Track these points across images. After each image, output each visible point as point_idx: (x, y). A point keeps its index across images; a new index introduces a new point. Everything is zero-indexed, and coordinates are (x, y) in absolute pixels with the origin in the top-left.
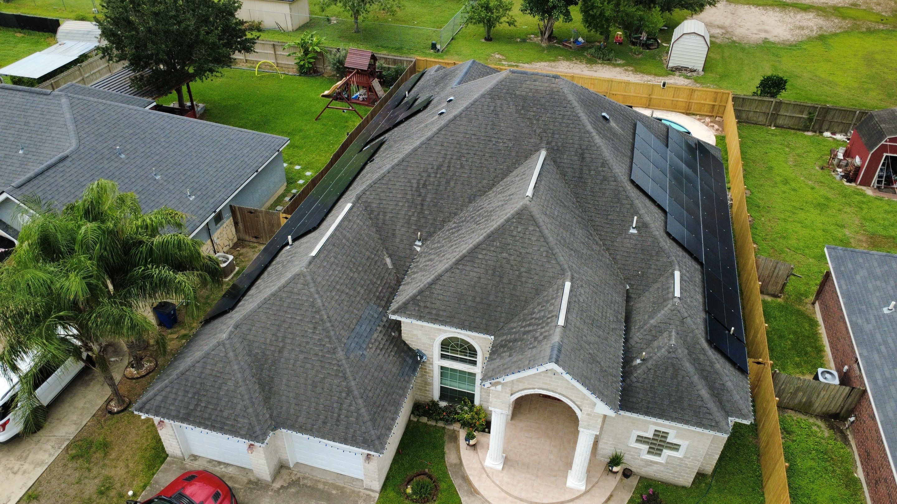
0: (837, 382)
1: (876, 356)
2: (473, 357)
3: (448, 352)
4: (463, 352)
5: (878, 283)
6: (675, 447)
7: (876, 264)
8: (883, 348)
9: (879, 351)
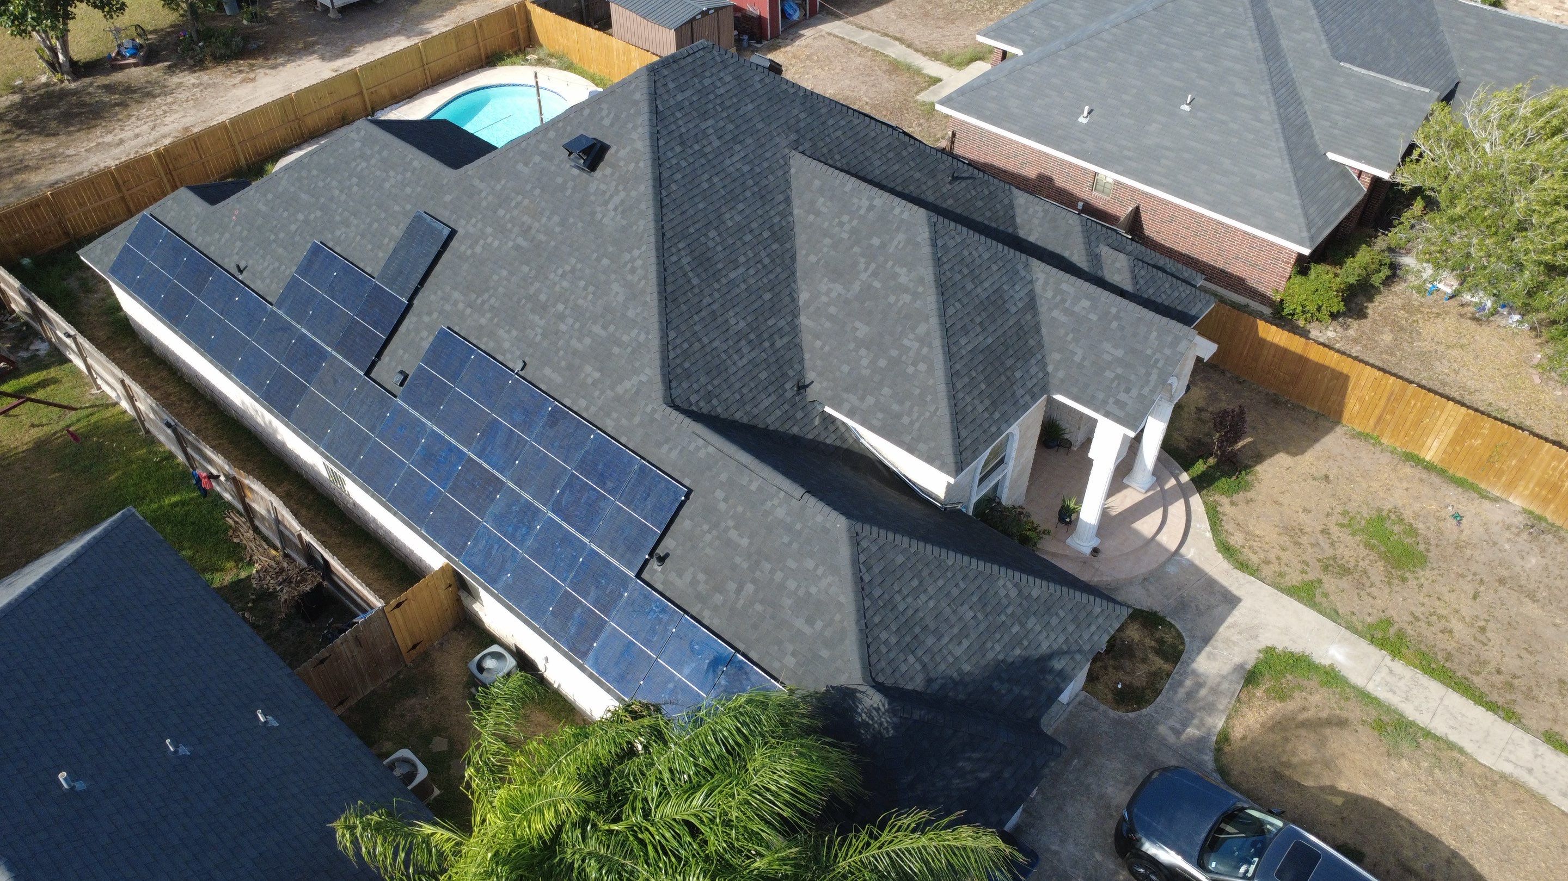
2: (1002, 453)
5: (1040, 102)
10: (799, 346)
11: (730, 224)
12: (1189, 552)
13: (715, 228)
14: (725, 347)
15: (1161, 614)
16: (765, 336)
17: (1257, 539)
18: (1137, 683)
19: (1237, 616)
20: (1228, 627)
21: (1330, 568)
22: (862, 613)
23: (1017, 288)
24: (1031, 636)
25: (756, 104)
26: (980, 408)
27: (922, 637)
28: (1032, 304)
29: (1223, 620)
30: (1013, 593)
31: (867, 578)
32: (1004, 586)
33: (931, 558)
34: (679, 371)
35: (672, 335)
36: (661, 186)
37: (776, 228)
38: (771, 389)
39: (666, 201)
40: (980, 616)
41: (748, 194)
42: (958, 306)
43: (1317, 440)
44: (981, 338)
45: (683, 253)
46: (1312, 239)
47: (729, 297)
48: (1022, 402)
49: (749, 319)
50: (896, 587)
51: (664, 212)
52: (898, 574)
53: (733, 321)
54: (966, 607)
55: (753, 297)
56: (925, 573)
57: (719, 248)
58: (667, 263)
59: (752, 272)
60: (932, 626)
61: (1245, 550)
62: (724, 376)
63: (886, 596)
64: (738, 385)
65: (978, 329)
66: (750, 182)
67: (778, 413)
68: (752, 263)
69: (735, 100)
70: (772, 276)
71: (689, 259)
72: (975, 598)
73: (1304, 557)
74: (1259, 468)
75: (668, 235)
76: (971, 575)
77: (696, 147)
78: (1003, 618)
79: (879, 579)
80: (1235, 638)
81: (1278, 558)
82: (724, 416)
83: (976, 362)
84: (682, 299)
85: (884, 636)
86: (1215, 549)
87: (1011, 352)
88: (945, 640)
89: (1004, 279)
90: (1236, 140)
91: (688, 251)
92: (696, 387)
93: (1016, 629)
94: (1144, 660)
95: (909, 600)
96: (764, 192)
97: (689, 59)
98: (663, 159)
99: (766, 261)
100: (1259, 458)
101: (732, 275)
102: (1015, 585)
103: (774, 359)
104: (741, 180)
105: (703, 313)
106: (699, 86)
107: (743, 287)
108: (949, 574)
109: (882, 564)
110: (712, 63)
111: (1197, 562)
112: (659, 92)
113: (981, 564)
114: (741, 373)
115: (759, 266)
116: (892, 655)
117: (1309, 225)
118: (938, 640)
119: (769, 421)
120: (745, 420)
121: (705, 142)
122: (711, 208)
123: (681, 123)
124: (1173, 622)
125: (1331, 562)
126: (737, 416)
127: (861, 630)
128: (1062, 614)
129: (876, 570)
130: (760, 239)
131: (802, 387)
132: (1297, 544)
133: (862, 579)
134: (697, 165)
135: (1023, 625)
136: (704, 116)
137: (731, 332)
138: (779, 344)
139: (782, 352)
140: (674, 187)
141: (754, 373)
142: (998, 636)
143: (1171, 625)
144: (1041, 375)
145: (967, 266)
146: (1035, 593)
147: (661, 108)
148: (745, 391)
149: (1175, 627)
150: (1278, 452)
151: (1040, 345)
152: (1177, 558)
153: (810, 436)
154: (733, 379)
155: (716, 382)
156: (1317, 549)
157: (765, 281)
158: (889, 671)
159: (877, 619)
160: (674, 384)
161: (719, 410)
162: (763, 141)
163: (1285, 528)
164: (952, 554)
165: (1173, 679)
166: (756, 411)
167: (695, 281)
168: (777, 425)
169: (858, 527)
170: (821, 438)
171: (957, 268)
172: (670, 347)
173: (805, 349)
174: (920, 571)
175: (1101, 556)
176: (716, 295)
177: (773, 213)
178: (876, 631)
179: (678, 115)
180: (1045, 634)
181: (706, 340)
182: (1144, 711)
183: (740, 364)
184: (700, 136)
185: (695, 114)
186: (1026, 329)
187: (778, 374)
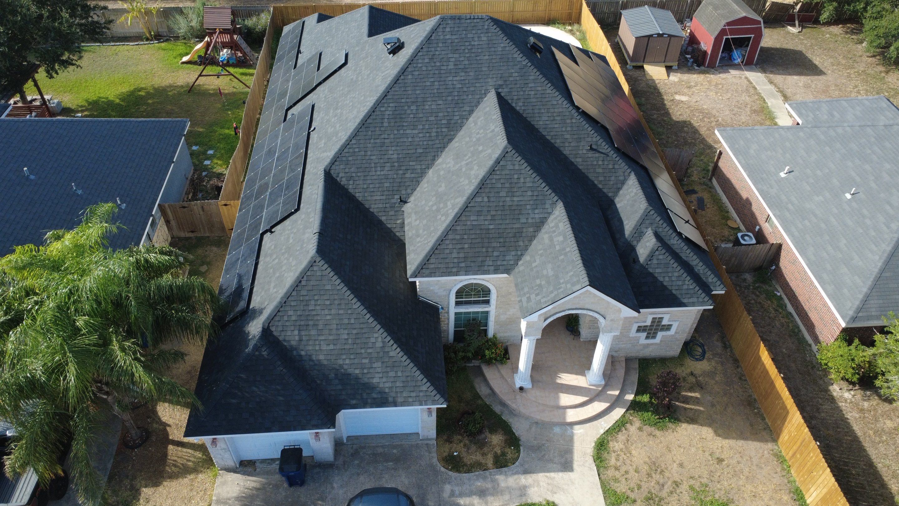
0: (754, 241)
1: (787, 214)
2: (486, 297)
3: (462, 298)
4: (478, 294)
5: (769, 153)
6: (668, 328)
7: (762, 137)
8: (790, 206)
9: (788, 210)
10: (418, 183)
11: (427, 107)
12: (578, 430)
13: (417, 106)
14: (377, 161)
15: (521, 443)
16: (403, 168)
17: (628, 455)
18: (465, 460)
19: (559, 477)
20: (547, 477)
21: (651, 502)
22: (288, 296)
23: (536, 211)
24: (371, 371)
25: (491, 57)
26: (455, 255)
27: (310, 328)
28: (540, 225)
29: (548, 471)
30: (379, 344)
31: (303, 283)
32: (377, 338)
33: (346, 297)
34: (344, 159)
35: (354, 141)
36: (403, 73)
37: (453, 122)
38: (386, 193)
39: (400, 81)
40: (350, 341)
41: (450, 98)
42: (486, 199)
43: (746, 439)
44: (486, 223)
45: (389, 109)
46: (854, 319)
47: (398, 140)
48: (486, 268)
49: (400, 156)
50: (316, 298)
51: (395, 86)
52: (322, 293)
53: (390, 152)
54: (346, 332)
55: (411, 147)
56: (336, 302)
57: (412, 116)
58: (377, 109)
59: (421, 135)
60: (320, 327)
61: (613, 454)
62: (366, 174)
63: (307, 298)
64: (369, 182)
65: (489, 217)
66: (456, 94)
67: (381, 206)
68: (424, 131)
69: (480, 51)
70: (430, 143)
71: (391, 113)
72: (355, 332)
73: (643, 484)
74: (684, 425)
75: (388, 97)
76: (362, 320)
77: (438, 64)
78: (363, 351)
79: (310, 288)
80: (541, 484)
81: (627, 472)
82: (351, 191)
83: (472, 232)
84: (371, 129)
85: (291, 313)
86: (595, 439)
87: (502, 240)
88: (322, 338)
89: (531, 202)
90: (861, 231)
91: (394, 109)
92: (347, 170)
93: (365, 361)
94: (484, 454)
95: (318, 308)
96: (459, 101)
97: (469, 21)
98: (415, 61)
99: (434, 134)
100: (693, 420)
101: (408, 132)
102: (383, 342)
103: (399, 180)
104: (450, 90)
105: (378, 141)
106: (463, 36)
107: (410, 140)
108: (349, 312)
109: (318, 283)
110: (480, 28)
111: (575, 438)
112: (438, 30)
113: (372, 320)
114: (375, 177)
115: (428, 135)
116: (287, 324)
117: (859, 310)
118: (319, 335)
119: (373, 206)
120: (360, 199)
121: (445, 64)
122: (422, 95)
123: (439, 49)
124: (522, 451)
125: (657, 499)
126: (357, 195)
127: (280, 302)
128: (400, 374)
129: (312, 283)
130: (439, 122)
131: (404, 202)
132: (649, 475)
133: (300, 282)
134: (431, 72)
135: (371, 362)
136: (455, 51)
137: (386, 157)
138: (408, 175)
139: (407, 180)
140: (410, 77)
141: (383, 181)
142: (352, 357)
143: (519, 451)
144: (512, 262)
145: (511, 183)
146: (392, 354)
147: (433, 38)
148: (371, 186)
149: (519, 454)
150: (710, 425)
151: (526, 248)
152: (568, 427)
153: (389, 226)
154: (368, 178)
155: (359, 174)
156: (657, 487)
157: (425, 143)
158: (280, 329)
159: (293, 304)
160: (337, 163)
161: (350, 187)
162: (480, 77)
163: (654, 463)
164: (359, 304)
165: (485, 473)
166: (369, 198)
167: (386, 124)
168: (375, 210)
169: (318, 259)
170: (394, 230)
171: (502, 181)
172: (348, 147)
173: (420, 186)
174: (334, 299)
175: (524, 394)
176: (392, 136)
177: (457, 114)
178: (288, 308)
179: (440, 45)
180: (381, 376)
181: (369, 153)
182: (450, 473)
183: (378, 173)
184: (445, 59)
185: (450, 48)
186: (524, 235)
187: (395, 188)
